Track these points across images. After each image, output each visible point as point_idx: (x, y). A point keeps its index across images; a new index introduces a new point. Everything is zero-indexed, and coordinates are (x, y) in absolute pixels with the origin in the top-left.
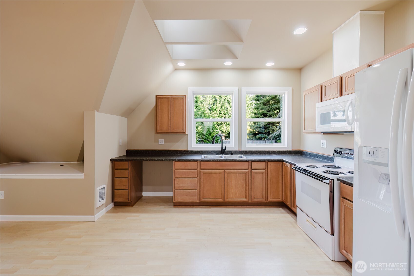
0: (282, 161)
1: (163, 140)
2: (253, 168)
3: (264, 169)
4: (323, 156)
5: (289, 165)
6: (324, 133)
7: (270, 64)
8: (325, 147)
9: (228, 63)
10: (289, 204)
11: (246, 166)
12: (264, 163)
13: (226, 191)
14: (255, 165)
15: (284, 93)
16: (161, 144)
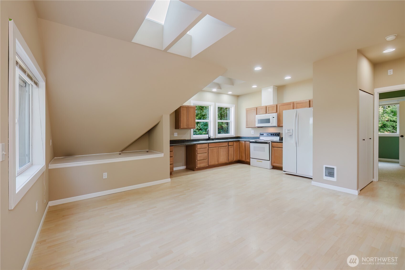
0: (239, 141)
1: (177, 133)
2: (229, 145)
3: (233, 145)
4: (253, 137)
5: (244, 142)
6: (258, 127)
7: (230, 93)
8: (253, 133)
9: (215, 90)
10: (244, 159)
11: (226, 144)
12: (233, 142)
13: (219, 158)
14: (230, 144)
15: (231, 107)
16: (176, 136)
